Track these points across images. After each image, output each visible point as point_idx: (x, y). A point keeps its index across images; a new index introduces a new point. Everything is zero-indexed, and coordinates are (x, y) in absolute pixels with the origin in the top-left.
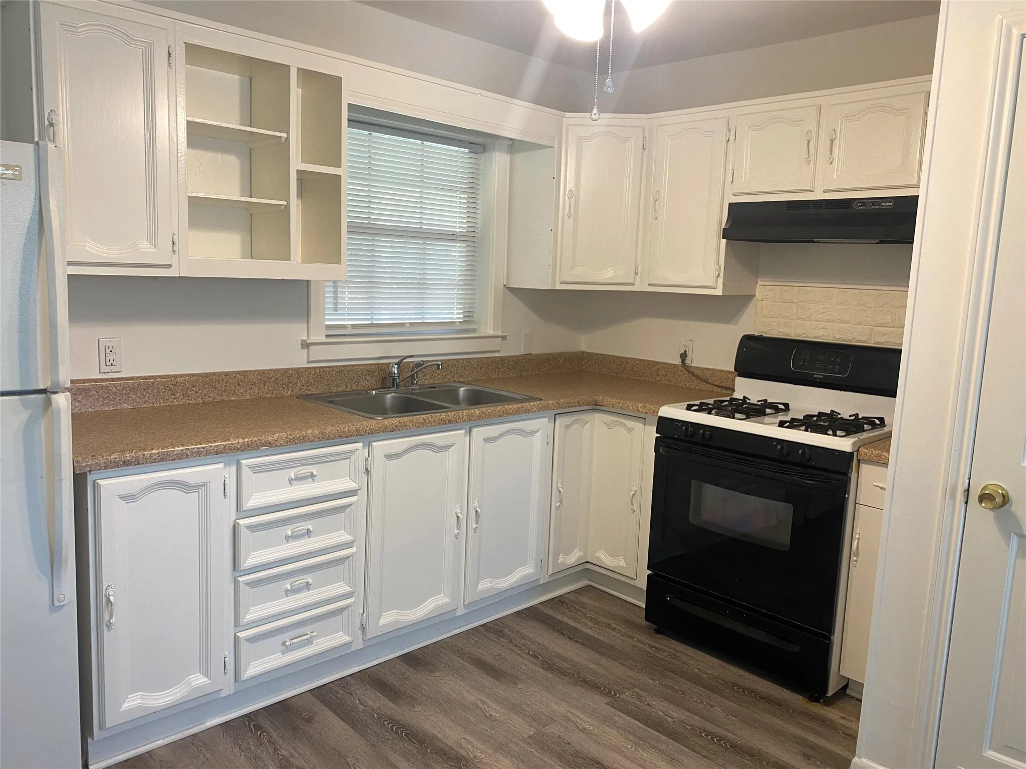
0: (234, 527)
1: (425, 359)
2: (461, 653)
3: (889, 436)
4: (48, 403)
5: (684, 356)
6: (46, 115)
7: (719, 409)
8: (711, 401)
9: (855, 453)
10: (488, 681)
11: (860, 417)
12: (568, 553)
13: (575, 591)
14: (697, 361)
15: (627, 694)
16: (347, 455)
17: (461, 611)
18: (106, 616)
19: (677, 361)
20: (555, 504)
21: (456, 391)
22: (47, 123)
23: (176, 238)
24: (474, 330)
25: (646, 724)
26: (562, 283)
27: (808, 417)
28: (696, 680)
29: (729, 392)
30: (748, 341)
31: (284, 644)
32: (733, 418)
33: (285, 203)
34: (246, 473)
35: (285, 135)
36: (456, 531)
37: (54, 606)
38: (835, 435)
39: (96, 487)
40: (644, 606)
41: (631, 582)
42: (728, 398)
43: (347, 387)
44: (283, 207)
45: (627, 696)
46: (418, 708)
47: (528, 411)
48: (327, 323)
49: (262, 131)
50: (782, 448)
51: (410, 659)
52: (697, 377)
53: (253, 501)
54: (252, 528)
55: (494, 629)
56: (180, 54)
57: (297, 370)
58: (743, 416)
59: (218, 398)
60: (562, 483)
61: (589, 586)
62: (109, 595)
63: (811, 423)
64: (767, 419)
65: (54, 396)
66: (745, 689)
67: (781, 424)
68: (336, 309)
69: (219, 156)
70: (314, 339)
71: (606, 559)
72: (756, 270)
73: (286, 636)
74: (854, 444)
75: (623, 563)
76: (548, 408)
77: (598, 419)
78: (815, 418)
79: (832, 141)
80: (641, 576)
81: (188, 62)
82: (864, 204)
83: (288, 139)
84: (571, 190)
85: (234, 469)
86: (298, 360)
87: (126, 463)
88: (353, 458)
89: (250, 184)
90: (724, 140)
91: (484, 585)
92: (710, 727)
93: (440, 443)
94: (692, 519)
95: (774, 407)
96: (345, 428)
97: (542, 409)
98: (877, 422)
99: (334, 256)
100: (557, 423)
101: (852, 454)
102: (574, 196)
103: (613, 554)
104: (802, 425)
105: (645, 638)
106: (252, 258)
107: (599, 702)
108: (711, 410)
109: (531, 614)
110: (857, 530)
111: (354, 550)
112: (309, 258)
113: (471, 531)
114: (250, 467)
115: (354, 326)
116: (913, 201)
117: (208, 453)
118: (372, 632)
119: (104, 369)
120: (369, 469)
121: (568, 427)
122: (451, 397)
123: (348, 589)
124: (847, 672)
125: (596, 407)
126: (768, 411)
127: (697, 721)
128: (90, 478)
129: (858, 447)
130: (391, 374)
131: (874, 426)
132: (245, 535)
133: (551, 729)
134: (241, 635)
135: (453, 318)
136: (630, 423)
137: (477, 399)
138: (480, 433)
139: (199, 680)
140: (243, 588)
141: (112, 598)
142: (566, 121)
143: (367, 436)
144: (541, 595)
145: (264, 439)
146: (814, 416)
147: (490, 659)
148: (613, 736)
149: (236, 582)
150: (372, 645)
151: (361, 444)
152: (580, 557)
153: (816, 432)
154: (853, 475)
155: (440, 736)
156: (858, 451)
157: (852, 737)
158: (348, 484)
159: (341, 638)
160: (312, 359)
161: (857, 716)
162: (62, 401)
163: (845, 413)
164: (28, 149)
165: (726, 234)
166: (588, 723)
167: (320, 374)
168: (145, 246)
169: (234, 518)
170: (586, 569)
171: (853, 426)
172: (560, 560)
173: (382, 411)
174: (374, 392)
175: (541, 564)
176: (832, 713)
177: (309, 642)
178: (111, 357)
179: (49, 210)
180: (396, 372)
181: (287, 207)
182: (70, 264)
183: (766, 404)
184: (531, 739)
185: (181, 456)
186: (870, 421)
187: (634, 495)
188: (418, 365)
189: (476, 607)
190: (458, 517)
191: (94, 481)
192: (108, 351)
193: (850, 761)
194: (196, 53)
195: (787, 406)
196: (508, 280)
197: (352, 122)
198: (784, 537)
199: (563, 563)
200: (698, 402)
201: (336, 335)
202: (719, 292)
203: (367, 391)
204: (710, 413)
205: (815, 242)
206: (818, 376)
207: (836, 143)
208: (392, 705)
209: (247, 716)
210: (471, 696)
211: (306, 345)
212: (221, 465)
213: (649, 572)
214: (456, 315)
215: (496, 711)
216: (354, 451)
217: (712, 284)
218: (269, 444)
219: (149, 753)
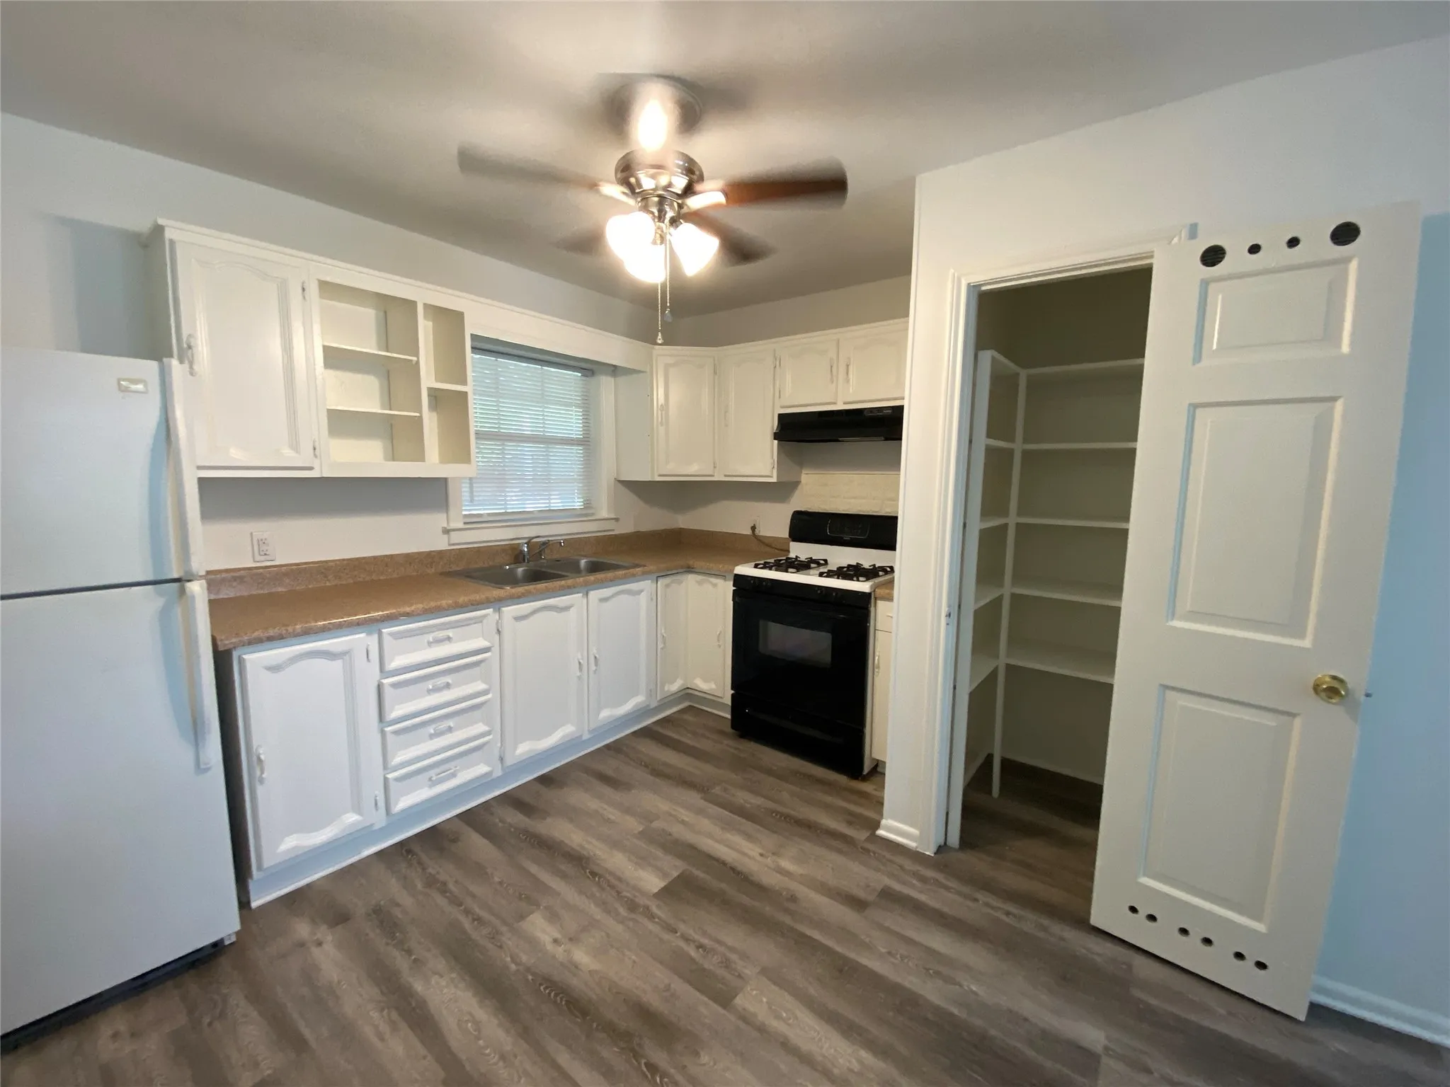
0: (379, 686)
1: (550, 539)
2: (587, 771)
3: (892, 582)
4: (182, 592)
5: (753, 528)
6: (185, 340)
7: (779, 566)
8: (772, 561)
9: (873, 594)
10: (607, 791)
11: (877, 566)
12: (672, 682)
13: (679, 712)
14: (764, 531)
15: (717, 788)
16: (479, 620)
17: (586, 736)
18: (258, 773)
19: (749, 532)
20: (660, 645)
21: (577, 563)
22: (185, 346)
23: (317, 444)
24: (593, 514)
25: (731, 812)
26: (660, 476)
27: (840, 569)
28: (769, 772)
29: (786, 553)
30: (797, 515)
31: (430, 779)
32: (787, 572)
33: (418, 414)
34: (387, 640)
35: (415, 359)
36: (578, 674)
37: (200, 768)
38: (858, 580)
39: (241, 661)
40: (729, 716)
41: (720, 700)
42: (784, 558)
43: (484, 563)
44: (416, 418)
45: (717, 790)
46: (549, 820)
47: (634, 575)
48: (464, 513)
49: (395, 355)
50: (822, 592)
51: (545, 780)
52: (763, 543)
53: (395, 663)
54: (395, 685)
55: (614, 748)
56: (313, 289)
57: (440, 552)
58: (794, 570)
59: (368, 578)
60: (665, 629)
61: (690, 706)
62: (259, 754)
63: (842, 573)
64: (812, 571)
65: (188, 584)
66: (805, 775)
67: (821, 575)
68: (472, 501)
69: (359, 376)
70: (453, 525)
71: (701, 685)
72: (801, 463)
73: (432, 773)
74: (871, 587)
75: (713, 686)
76: (650, 572)
77: (691, 578)
78: (845, 569)
79: (848, 366)
80: (726, 695)
81: (321, 297)
82: (871, 412)
83: (418, 362)
84: (662, 405)
85: (376, 637)
86: (441, 544)
87: (270, 639)
88: (485, 621)
89: (389, 398)
90: (772, 367)
91: (606, 714)
92: (780, 809)
93: (561, 605)
94: (761, 648)
95: (817, 562)
96: (477, 597)
97: (644, 573)
98: (889, 569)
99: (466, 458)
100: (659, 583)
101: (870, 594)
102: (665, 407)
103: (706, 680)
104: (835, 575)
105: (731, 743)
106: (394, 460)
107: (694, 798)
108: (772, 566)
109: (646, 733)
110: (878, 649)
111: (490, 696)
112: (445, 459)
113: (591, 673)
114: (390, 634)
115: (489, 514)
116: (901, 408)
117: (350, 625)
118: (509, 761)
119: (258, 558)
120: (500, 630)
121: (667, 586)
122: (574, 568)
123: (487, 728)
124: (877, 756)
125: (690, 570)
126: (813, 565)
127: (770, 805)
128: (235, 654)
129: (874, 588)
130: (522, 552)
131: (886, 573)
132: (389, 693)
133: (656, 824)
134: (389, 776)
135: (574, 506)
136: (713, 580)
137: (595, 568)
138: (595, 595)
139: (352, 818)
140: (390, 738)
141: (262, 757)
142: (655, 352)
143: (497, 603)
144: (652, 716)
145: (402, 610)
146: (845, 567)
147: (610, 773)
148: (705, 824)
149: (383, 733)
150: (509, 773)
151: (491, 610)
152: (683, 685)
153: (845, 579)
154: (872, 609)
155: (566, 841)
156: (874, 591)
157: (880, 803)
158: (481, 643)
159: (482, 769)
160: (452, 542)
161: (883, 786)
162: (197, 588)
163: (866, 565)
164: (153, 366)
165: (777, 436)
166: (685, 815)
167: (460, 555)
168: (287, 452)
169: (378, 679)
170: (687, 693)
171: (871, 573)
172: (666, 689)
173: (514, 582)
174: (508, 567)
175: (650, 693)
176: (866, 787)
177: (454, 775)
178: (264, 548)
179: (175, 420)
180: (526, 550)
181: (420, 418)
182: (199, 468)
183: (811, 561)
184: (642, 835)
185: (324, 629)
186: (883, 569)
187: (719, 634)
188: (544, 543)
189: (597, 733)
190: (580, 663)
191: (239, 657)
192: (261, 542)
193: (879, 822)
194: (329, 289)
195: (826, 561)
196: (617, 474)
197: (474, 349)
198: (827, 658)
199: (668, 691)
200: (762, 562)
201: (473, 522)
202: (774, 480)
203: (501, 567)
204: (770, 569)
205: (840, 441)
206: (847, 538)
207: (851, 368)
208: (526, 819)
209: (401, 844)
210: (593, 804)
211: (446, 531)
212: (363, 635)
213: (733, 692)
214: (578, 504)
215: (612, 814)
216: (485, 616)
217: (768, 474)
218: (407, 615)
219: (309, 886)
